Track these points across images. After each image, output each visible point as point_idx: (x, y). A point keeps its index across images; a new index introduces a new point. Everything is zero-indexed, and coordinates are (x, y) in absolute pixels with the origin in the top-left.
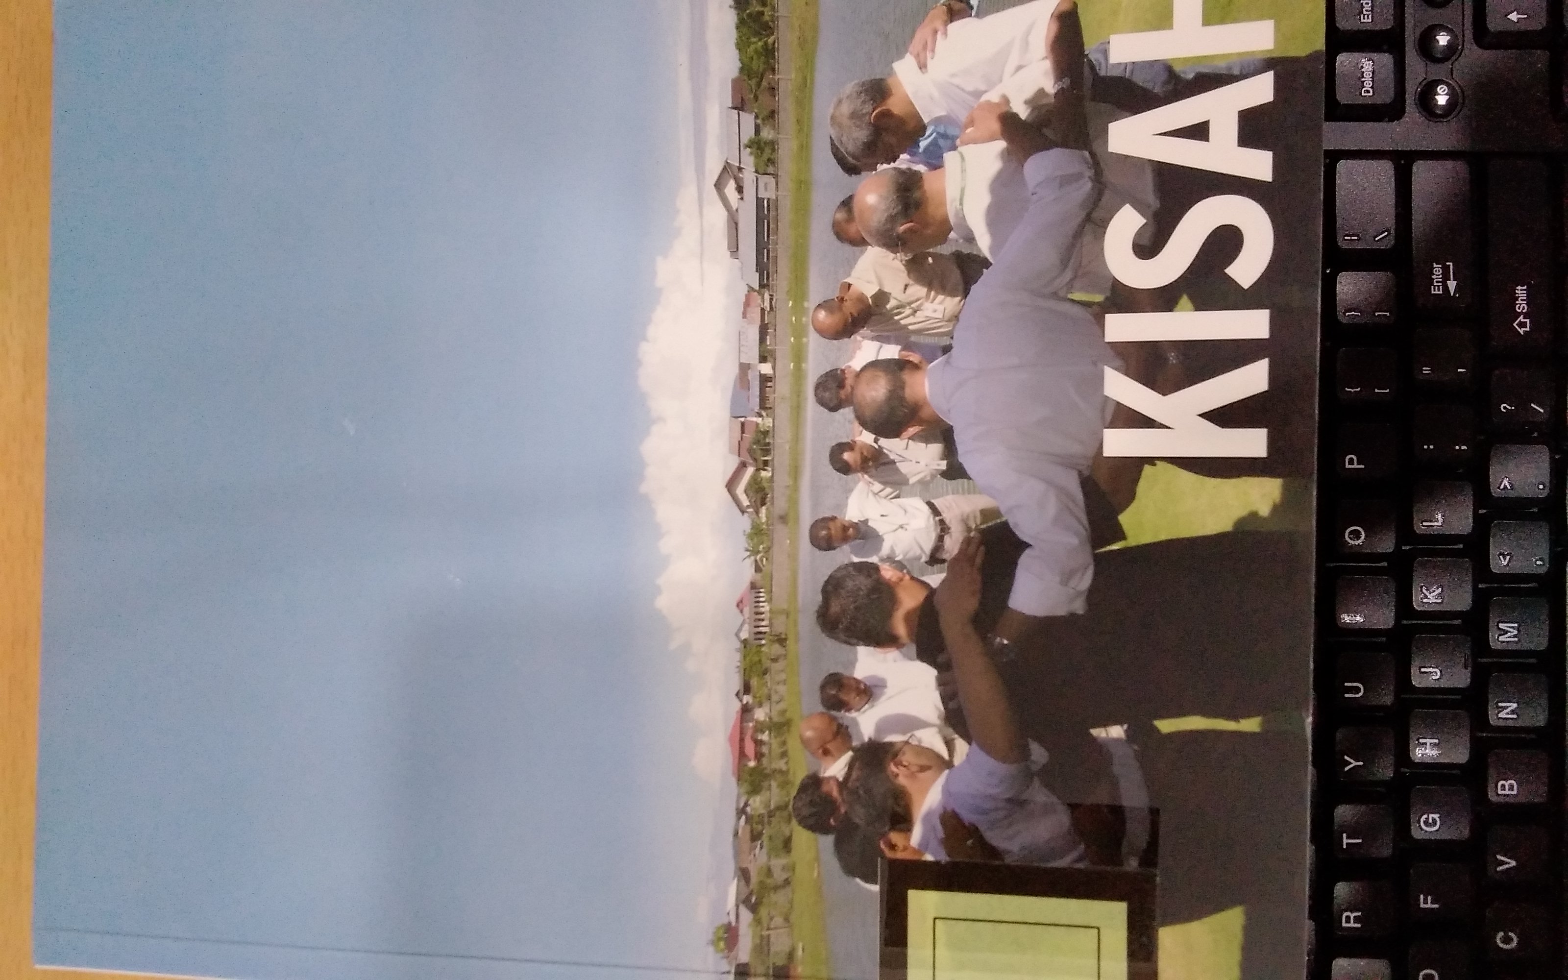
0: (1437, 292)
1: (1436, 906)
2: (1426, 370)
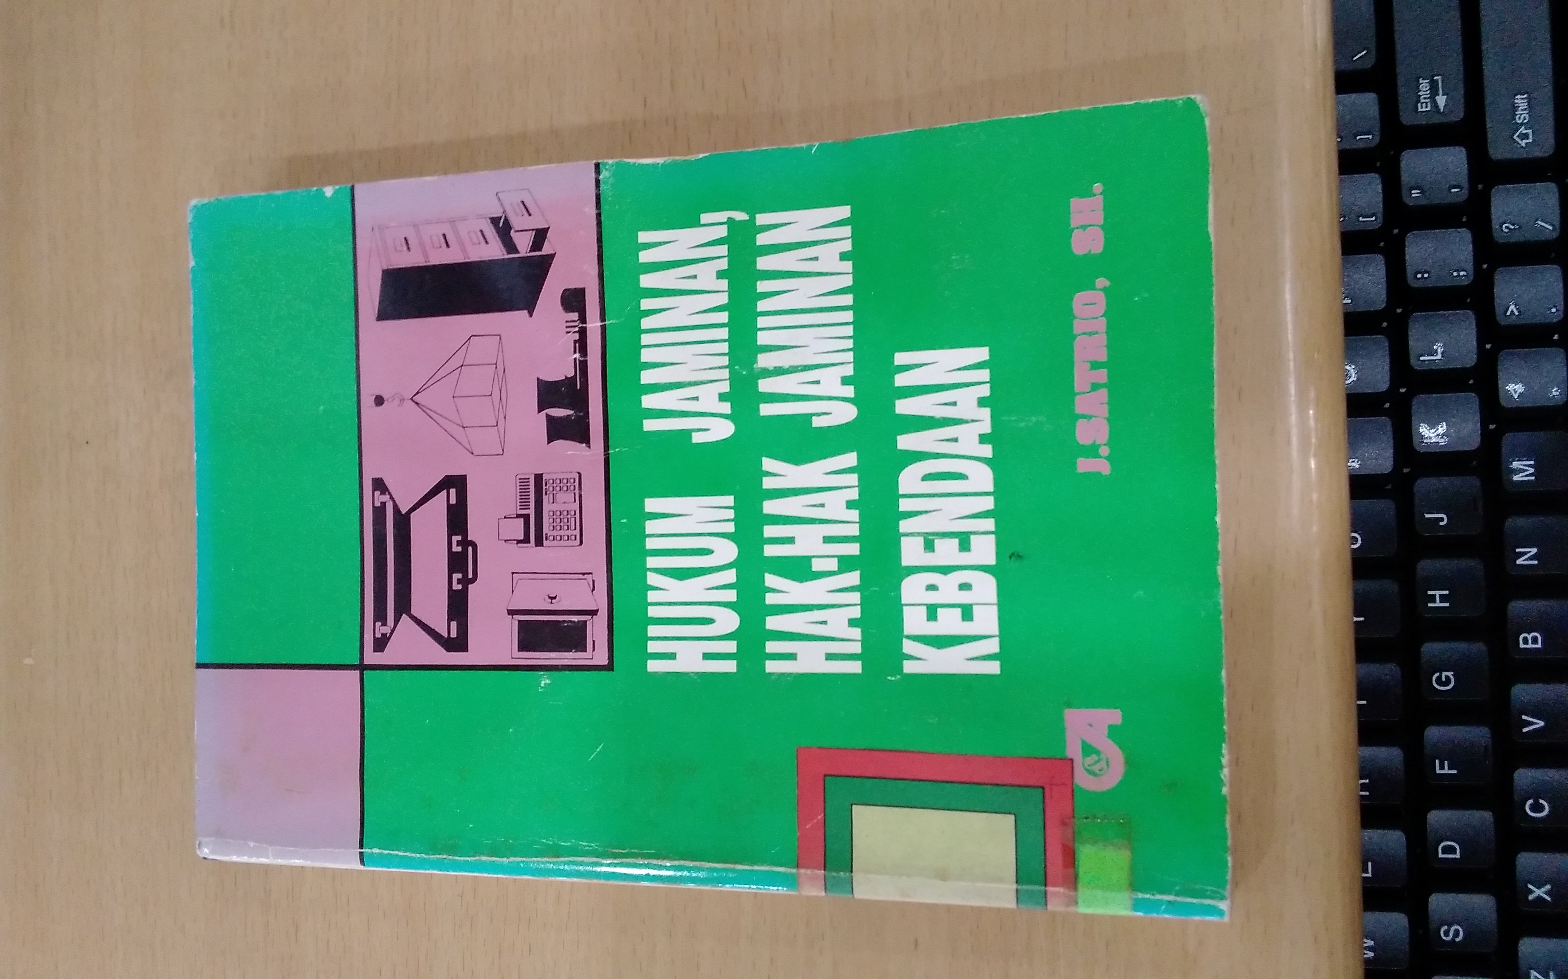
0: (1424, 109)
1: (1455, 772)
2: (1415, 193)
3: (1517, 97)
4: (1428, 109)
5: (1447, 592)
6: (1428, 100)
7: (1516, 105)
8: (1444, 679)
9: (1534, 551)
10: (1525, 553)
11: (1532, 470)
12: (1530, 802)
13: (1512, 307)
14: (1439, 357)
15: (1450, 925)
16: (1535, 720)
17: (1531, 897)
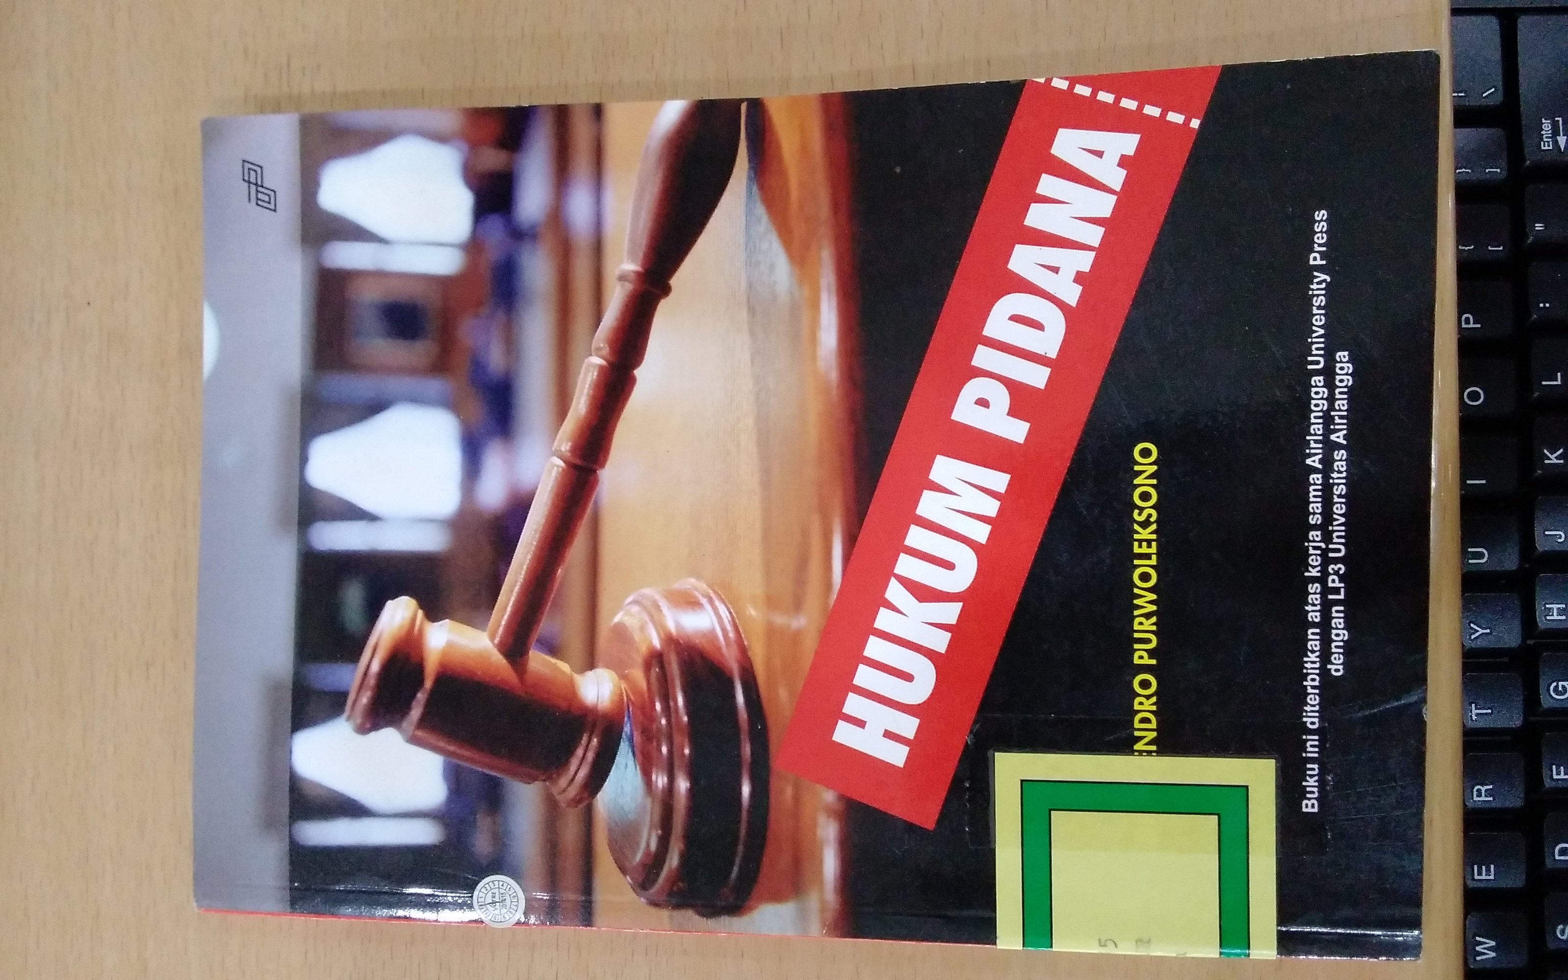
4: (1551, 148)
5: (1564, 606)
6: (1551, 140)
8: (1560, 689)
14: (1559, 382)
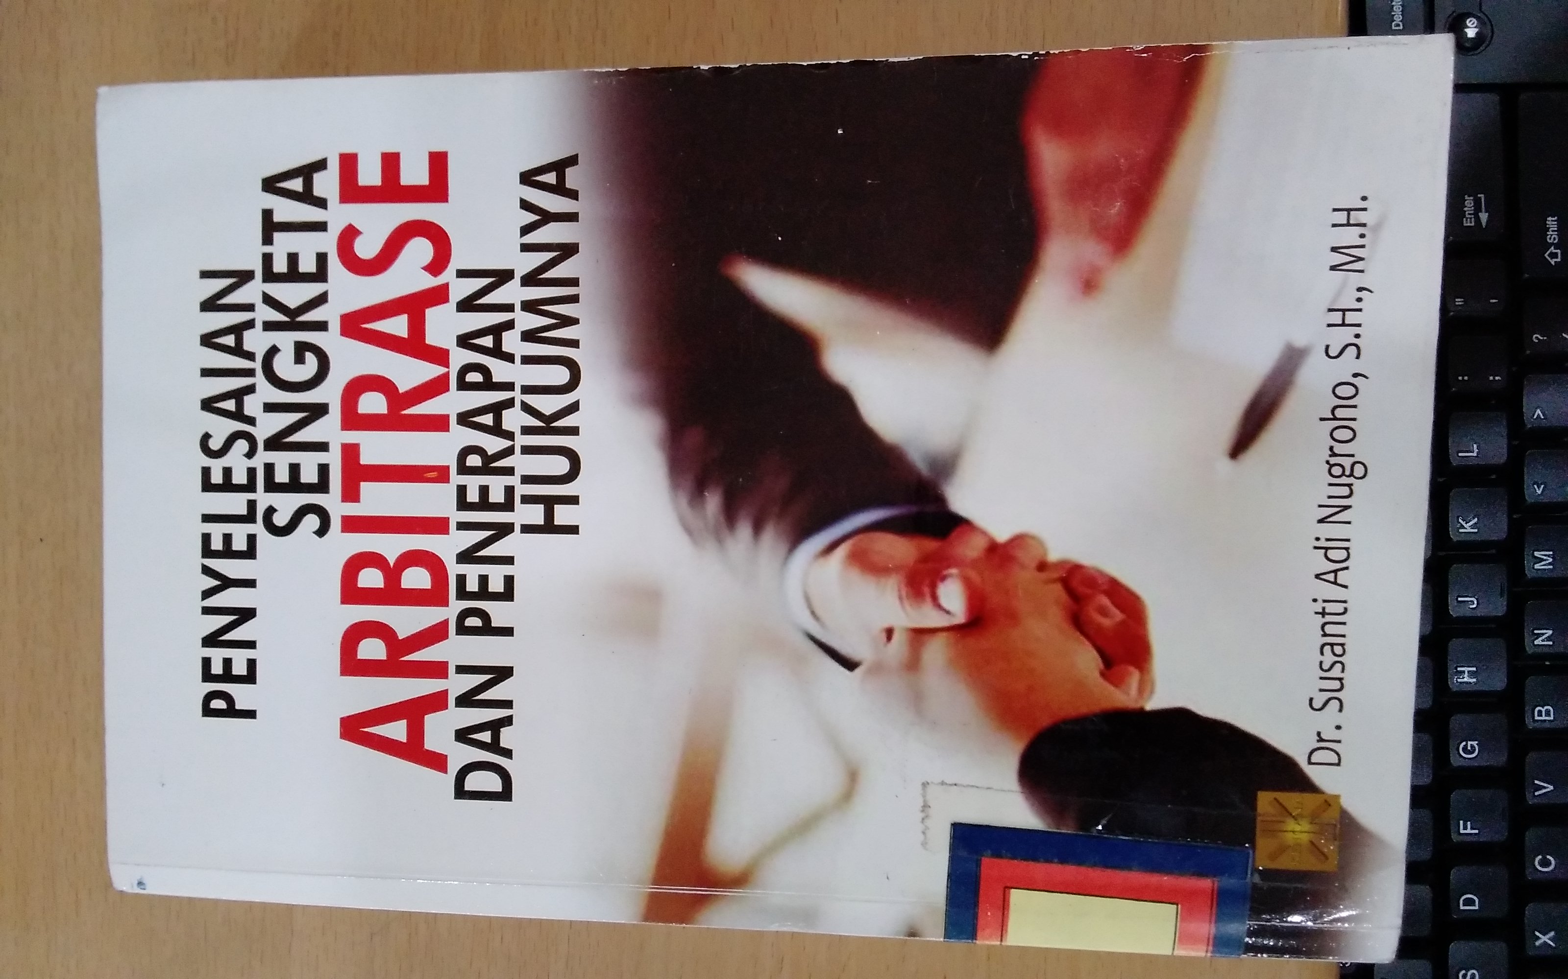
0: (1468, 224)
1: (1477, 831)
2: (1459, 301)
3: (1548, 219)
4: (1473, 224)
5: (1474, 669)
6: (1473, 216)
7: (1548, 226)
8: (1469, 748)
9: (1550, 632)
10: (1543, 634)
11: (1551, 560)
12: (1540, 857)
13: (1538, 412)
14: (1475, 454)
15: (1467, 970)
16: (1545, 785)
17: (1537, 943)
